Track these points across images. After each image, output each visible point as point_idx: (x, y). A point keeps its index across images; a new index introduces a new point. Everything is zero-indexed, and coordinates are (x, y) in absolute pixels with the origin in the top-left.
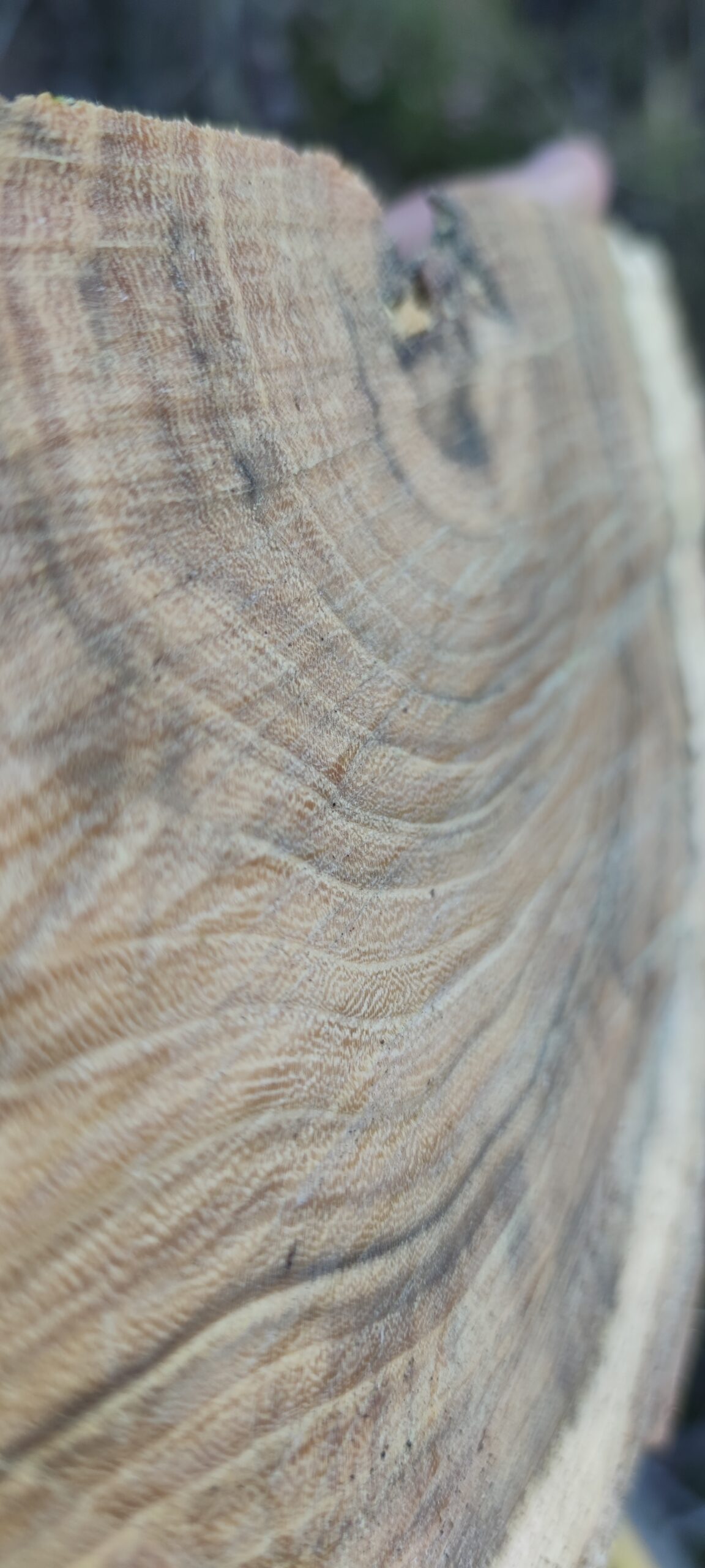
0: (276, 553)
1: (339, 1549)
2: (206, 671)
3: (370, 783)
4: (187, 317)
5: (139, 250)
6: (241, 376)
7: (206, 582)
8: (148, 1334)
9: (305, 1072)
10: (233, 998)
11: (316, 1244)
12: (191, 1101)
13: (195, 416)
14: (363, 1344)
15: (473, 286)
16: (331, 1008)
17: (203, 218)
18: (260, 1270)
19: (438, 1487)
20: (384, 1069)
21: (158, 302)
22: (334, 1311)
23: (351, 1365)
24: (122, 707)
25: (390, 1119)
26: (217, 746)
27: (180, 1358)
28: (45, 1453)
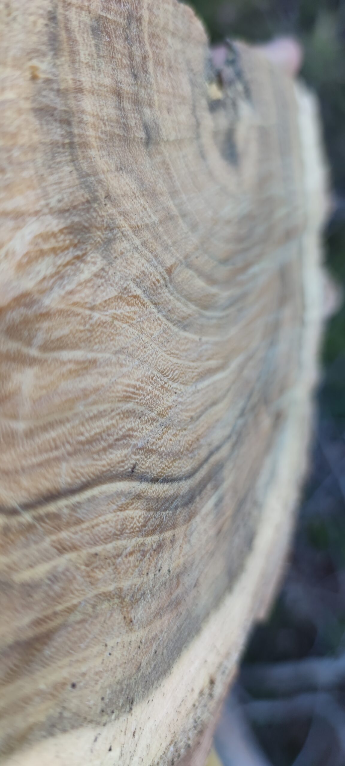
0: (154, 172)
1: (139, 602)
2: (124, 209)
3: (181, 283)
4: (131, 57)
5: (115, 22)
6: (149, 91)
7: (127, 173)
8: (77, 477)
9: (146, 392)
10: (121, 351)
11: (143, 467)
12: (103, 386)
13: (130, 101)
14: (157, 519)
15: (240, 87)
16: (158, 370)
17: (140, 17)
18: (122, 469)
19: (178, 595)
20: (175, 404)
21: (121, 46)
22: (148, 499)
23: (152, 526)
24: (92, 210)
25: (176, 427)
26: (125, 242)
27: (88, 494)
28: (34, 513)
